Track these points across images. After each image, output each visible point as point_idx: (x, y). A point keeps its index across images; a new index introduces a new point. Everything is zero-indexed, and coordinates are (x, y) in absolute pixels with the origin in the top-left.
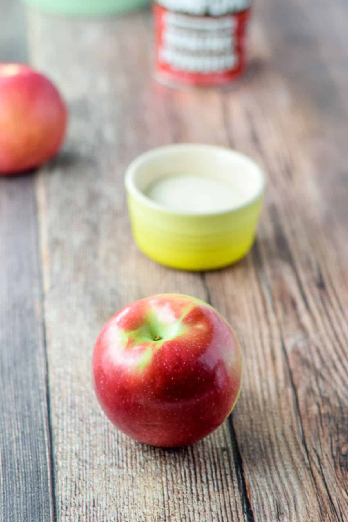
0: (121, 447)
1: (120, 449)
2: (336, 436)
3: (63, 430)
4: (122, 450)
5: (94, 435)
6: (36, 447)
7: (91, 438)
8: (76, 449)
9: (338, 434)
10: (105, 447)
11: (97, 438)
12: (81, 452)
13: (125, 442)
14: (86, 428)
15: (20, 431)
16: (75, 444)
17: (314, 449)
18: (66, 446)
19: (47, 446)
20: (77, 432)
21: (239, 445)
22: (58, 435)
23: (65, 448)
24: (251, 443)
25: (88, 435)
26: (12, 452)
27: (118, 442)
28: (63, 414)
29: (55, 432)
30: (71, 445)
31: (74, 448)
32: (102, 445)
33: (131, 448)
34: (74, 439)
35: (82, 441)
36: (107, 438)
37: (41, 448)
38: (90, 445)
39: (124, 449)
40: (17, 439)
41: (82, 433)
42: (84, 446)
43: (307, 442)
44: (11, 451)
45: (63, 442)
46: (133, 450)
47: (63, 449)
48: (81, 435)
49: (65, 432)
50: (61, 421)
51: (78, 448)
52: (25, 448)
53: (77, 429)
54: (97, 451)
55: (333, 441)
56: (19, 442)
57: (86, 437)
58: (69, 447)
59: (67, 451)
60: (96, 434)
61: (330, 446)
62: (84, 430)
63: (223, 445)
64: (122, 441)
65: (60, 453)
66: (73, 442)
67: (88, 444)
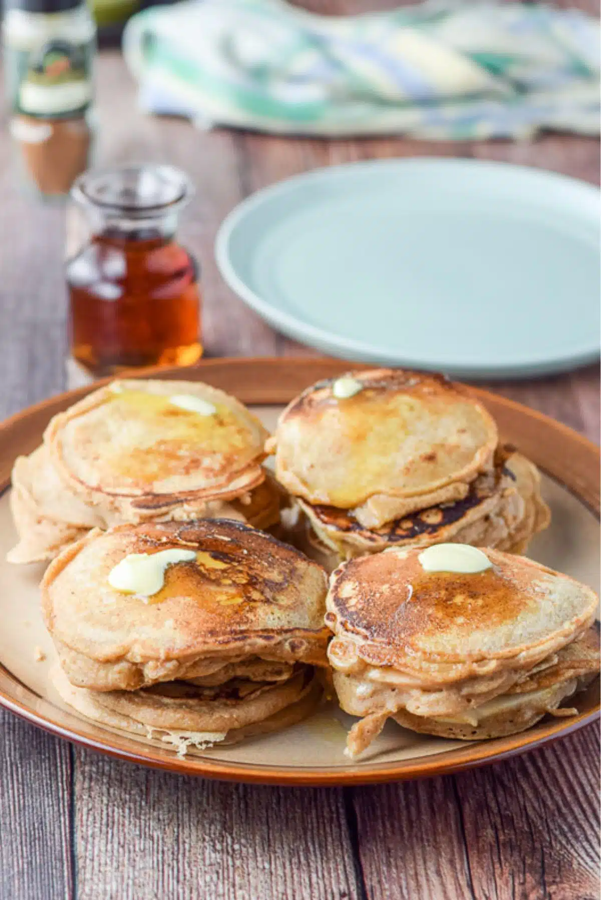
0: (183, 888)
1: (181, 891)
2: (521, 876)
3: (92, 860)
4: (184, 892)
5: (140, 869)
6: (49, 885)
7: (136, 874)
8: (111, 890)
9: (524, 873)
10: (158, 888)
11: (145, 873)
12: (119, 894)
13: (188, 881)
14: (129, 860)
15: (25, 860)
16: (111, 882)
17: (485, 895)
18: (98, 885)
19: (66, 884)
20: (115, 864)
21: (368, 888)
22: (84, 867)
23: (95, 887)
24: (387, 886)
25: (131, 869)
26: (12, 894)
27: (178, 882)
28: (93, 836)
29: (80, 863)
30: (105, 883)
31: (108, 888)
32: (153, 886)
33: (197, 889)
34: (109, 874)
35: (123, 877)
36: (161, 873)
37: (57, 887)
38: (134, 884)
39: (187, 892)
40: (21, 873)
41: (124, 865)
42: (125, 886)
43: (476, 884)
44: (10, 891)
45: (92, 879)
46: (201, 894)
47: (91, 890)
48: (121, 868)
49: (96, 864)
50: (89, 847)
51: (114, 888)
52: (33, 886)
53: (114, 858)
54: (144, 894)
55: (516, 884)
56: (23, 877)
57: (128, 871)
58: (101, 886)
59: (98, 893)
60: (144, 868)
61: (510, 892)
62: (126, 862)
63: (343, 887)
64: (185, 879)
65: (87, 895)
66: (108, 880)
67: (131, 882)
